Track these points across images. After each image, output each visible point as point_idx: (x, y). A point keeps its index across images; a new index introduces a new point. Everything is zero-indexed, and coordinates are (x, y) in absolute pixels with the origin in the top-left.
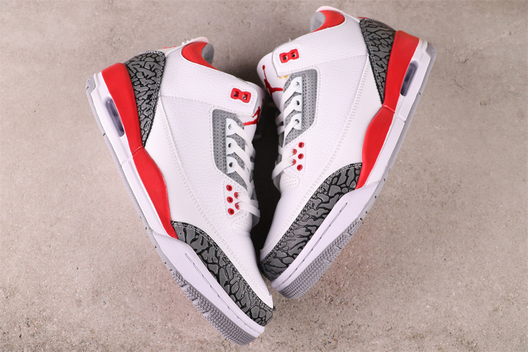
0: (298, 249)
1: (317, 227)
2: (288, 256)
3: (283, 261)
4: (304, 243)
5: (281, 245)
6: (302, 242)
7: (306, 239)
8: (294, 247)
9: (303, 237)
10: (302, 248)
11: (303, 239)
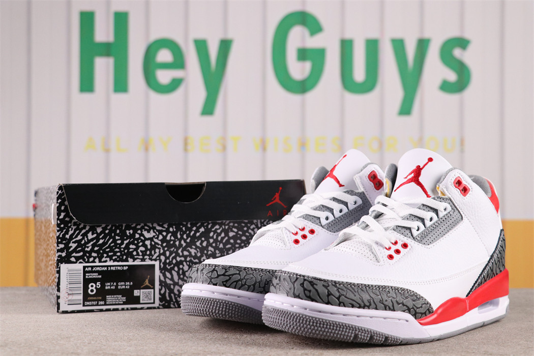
0: (350, 304)
1: (376, 309)
2: (338, 298)
3: (330, 297)
4: (358, 306)
5: (340, 285)
6: (358, 304)
7: (363, 305)
8: (348, 298)
9: (363, 302)
10: (353, 306)
11: (360, 302)
